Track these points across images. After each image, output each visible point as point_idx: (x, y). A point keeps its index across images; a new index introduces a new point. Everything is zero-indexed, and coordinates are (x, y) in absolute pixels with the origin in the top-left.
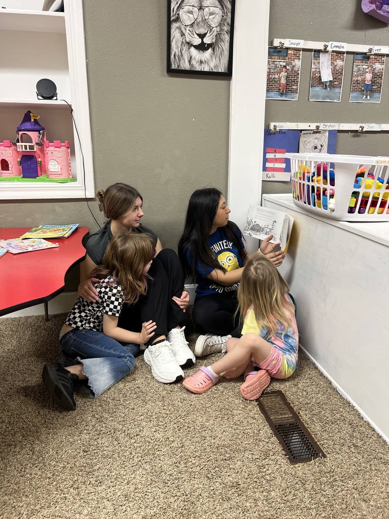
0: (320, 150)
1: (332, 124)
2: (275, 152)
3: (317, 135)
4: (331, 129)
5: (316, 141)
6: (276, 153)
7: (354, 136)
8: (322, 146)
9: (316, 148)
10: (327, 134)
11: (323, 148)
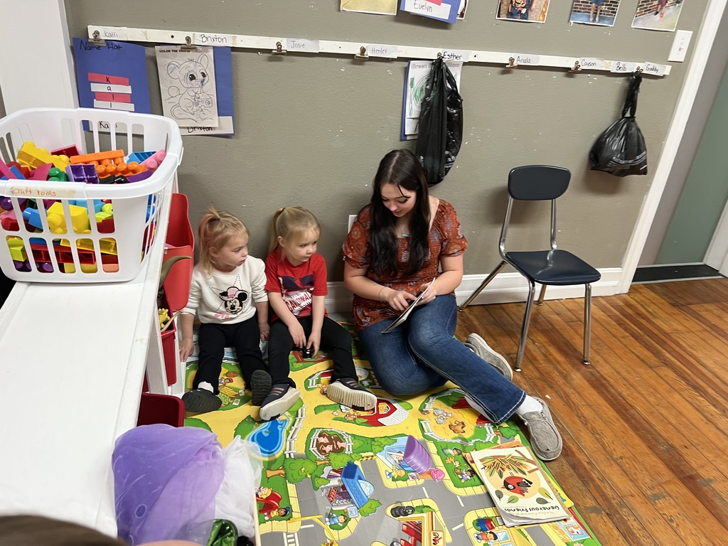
0: (202, 82)
1: (218, 35)
2: (108, 81)
3: (191, 55)
4: (217, 44)
5: (192, 65)
6: (110, 83)
7: (270, 59)
8: (204, 75)
9: (193, 78)
10: (211, 53)
11: (206, 78)
